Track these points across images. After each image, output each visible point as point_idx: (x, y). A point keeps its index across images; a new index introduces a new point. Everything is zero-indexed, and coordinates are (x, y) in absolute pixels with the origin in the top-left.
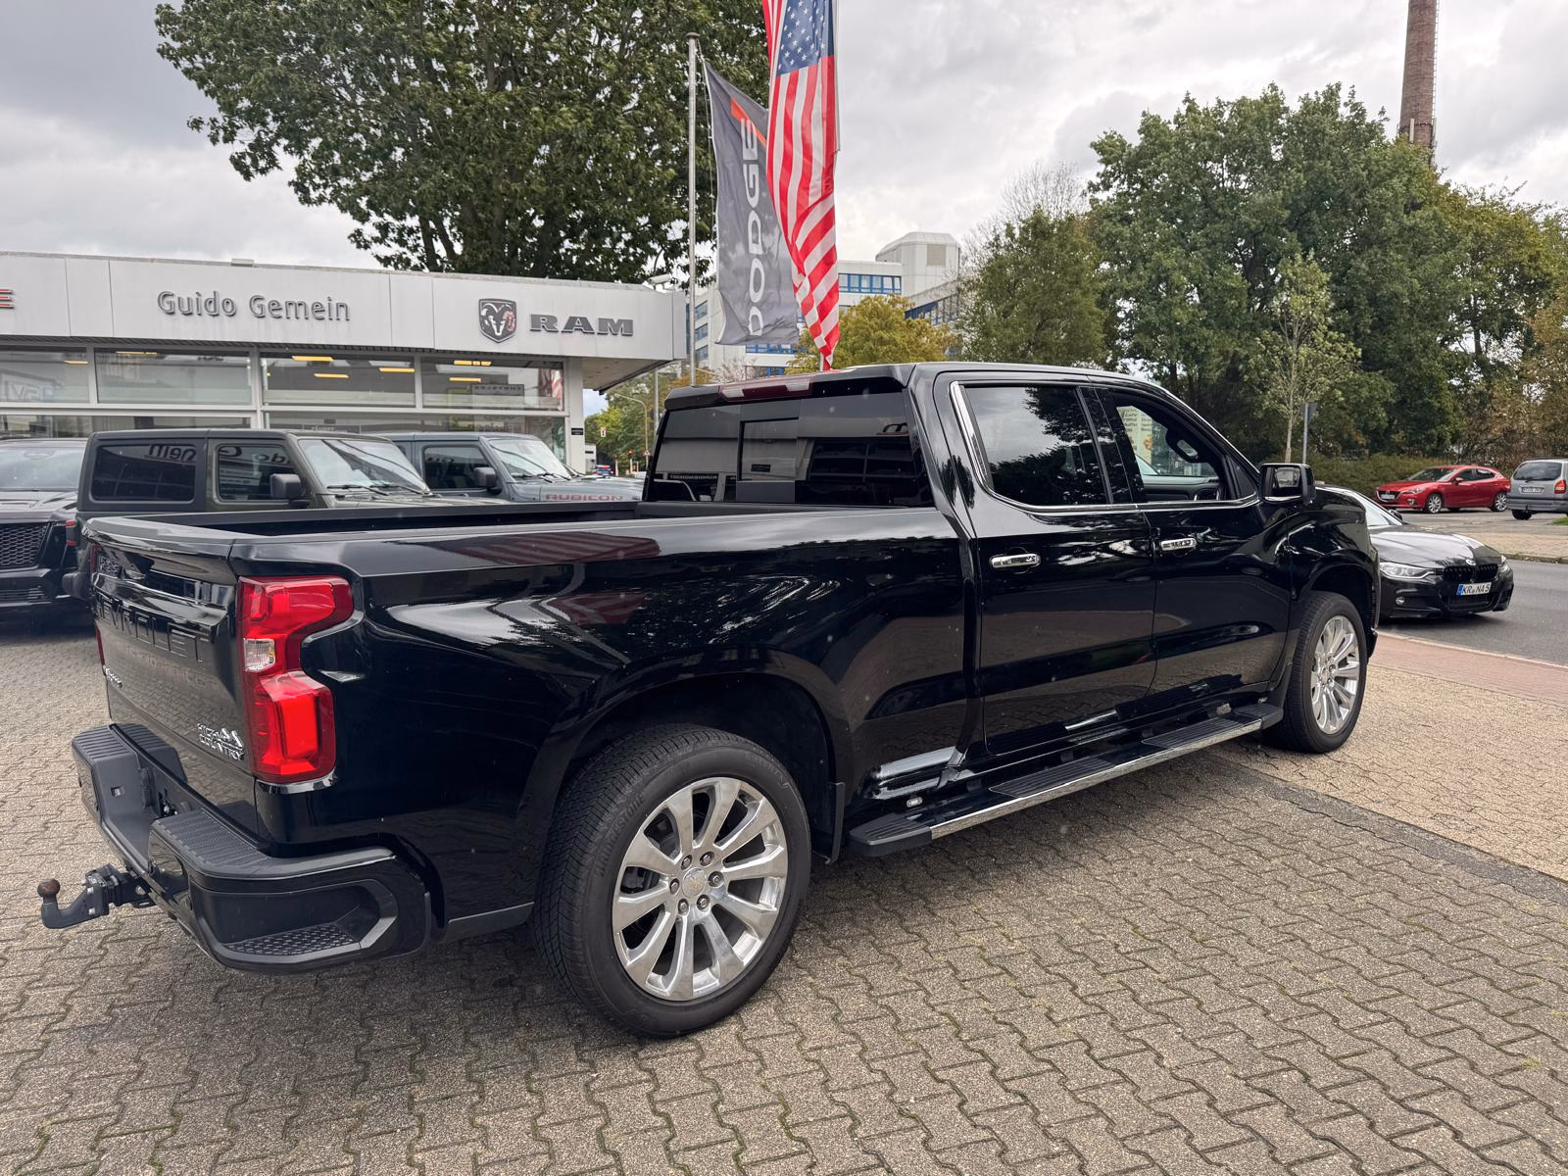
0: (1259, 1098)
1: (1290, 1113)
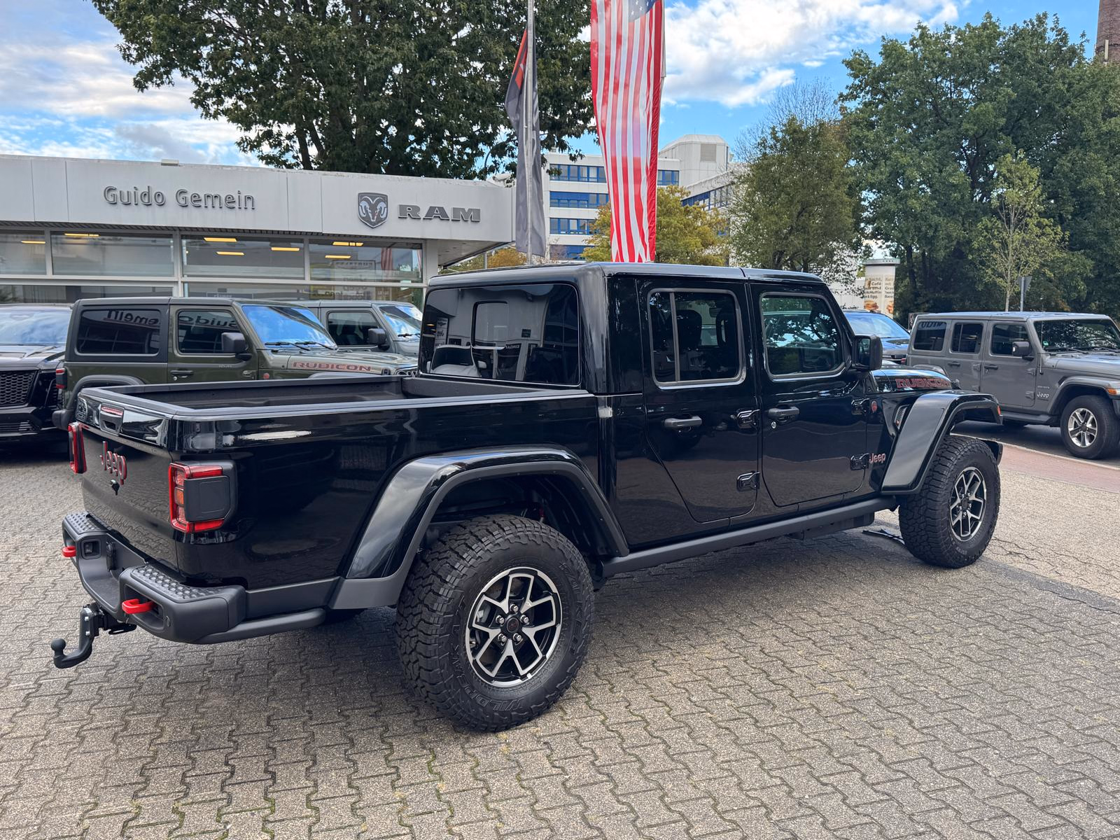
0: (1066, 798)
1: (1090, 807)
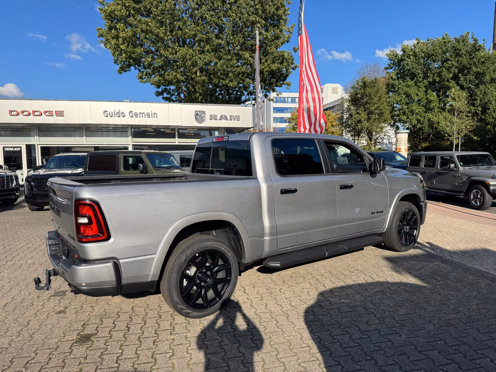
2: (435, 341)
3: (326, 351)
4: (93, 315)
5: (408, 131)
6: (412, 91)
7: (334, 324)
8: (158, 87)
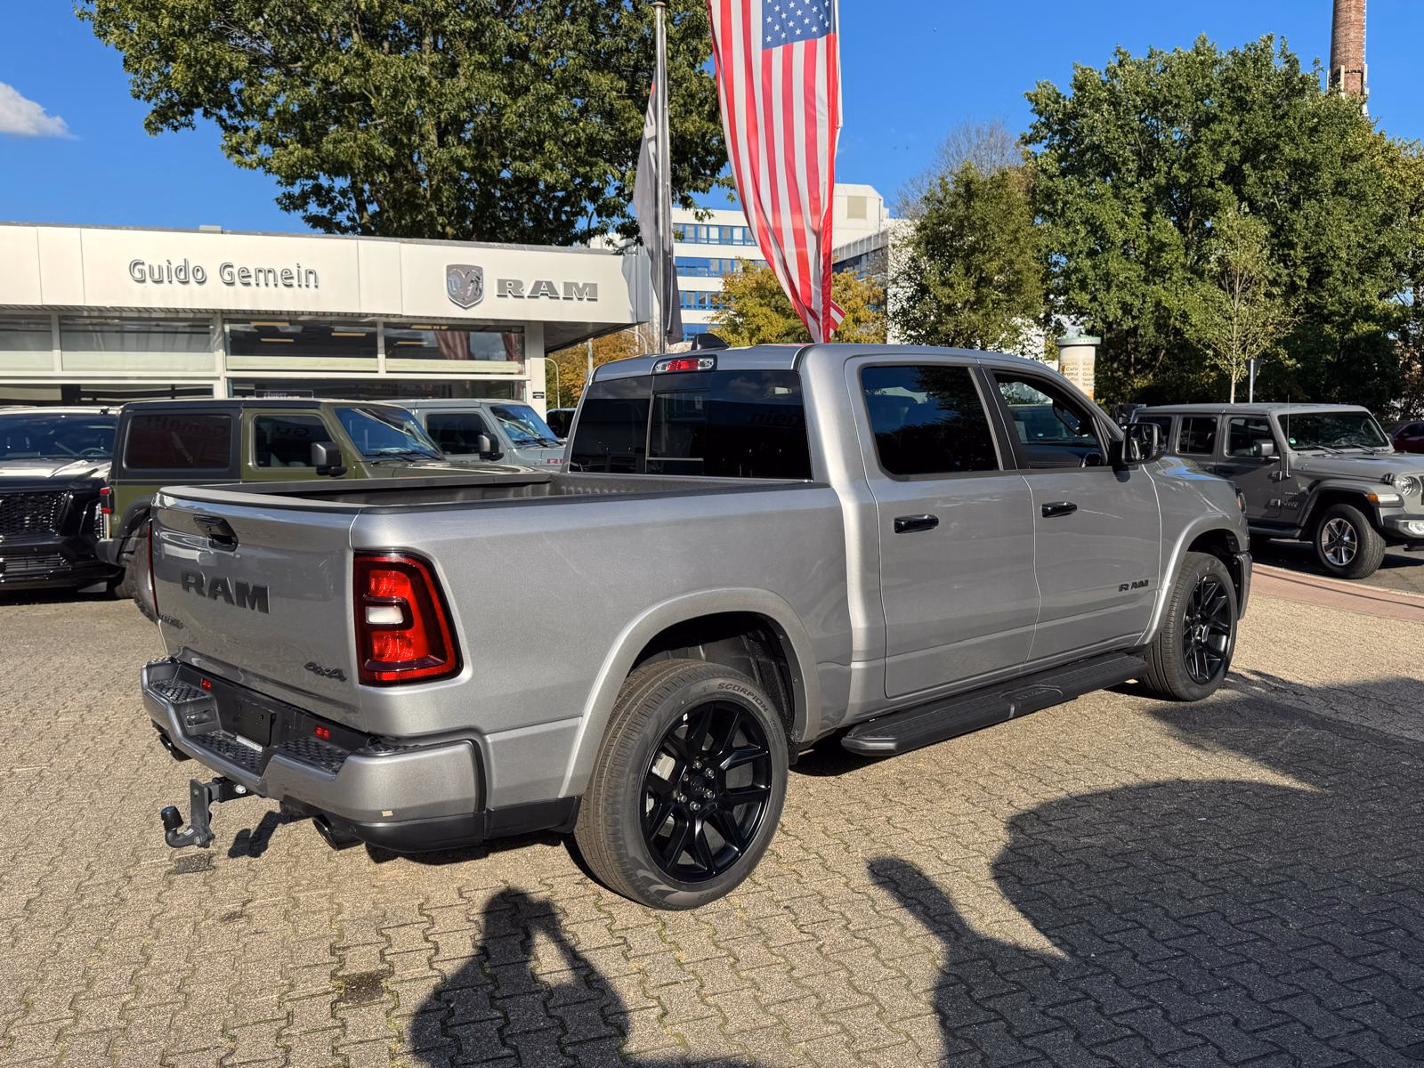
2: (1381, 931)
3: (1101, 974)
4: (344, 920)
5: (1097, 340)
6: (1108, 213)
7: (1090, 904)
8: (290, 179)
